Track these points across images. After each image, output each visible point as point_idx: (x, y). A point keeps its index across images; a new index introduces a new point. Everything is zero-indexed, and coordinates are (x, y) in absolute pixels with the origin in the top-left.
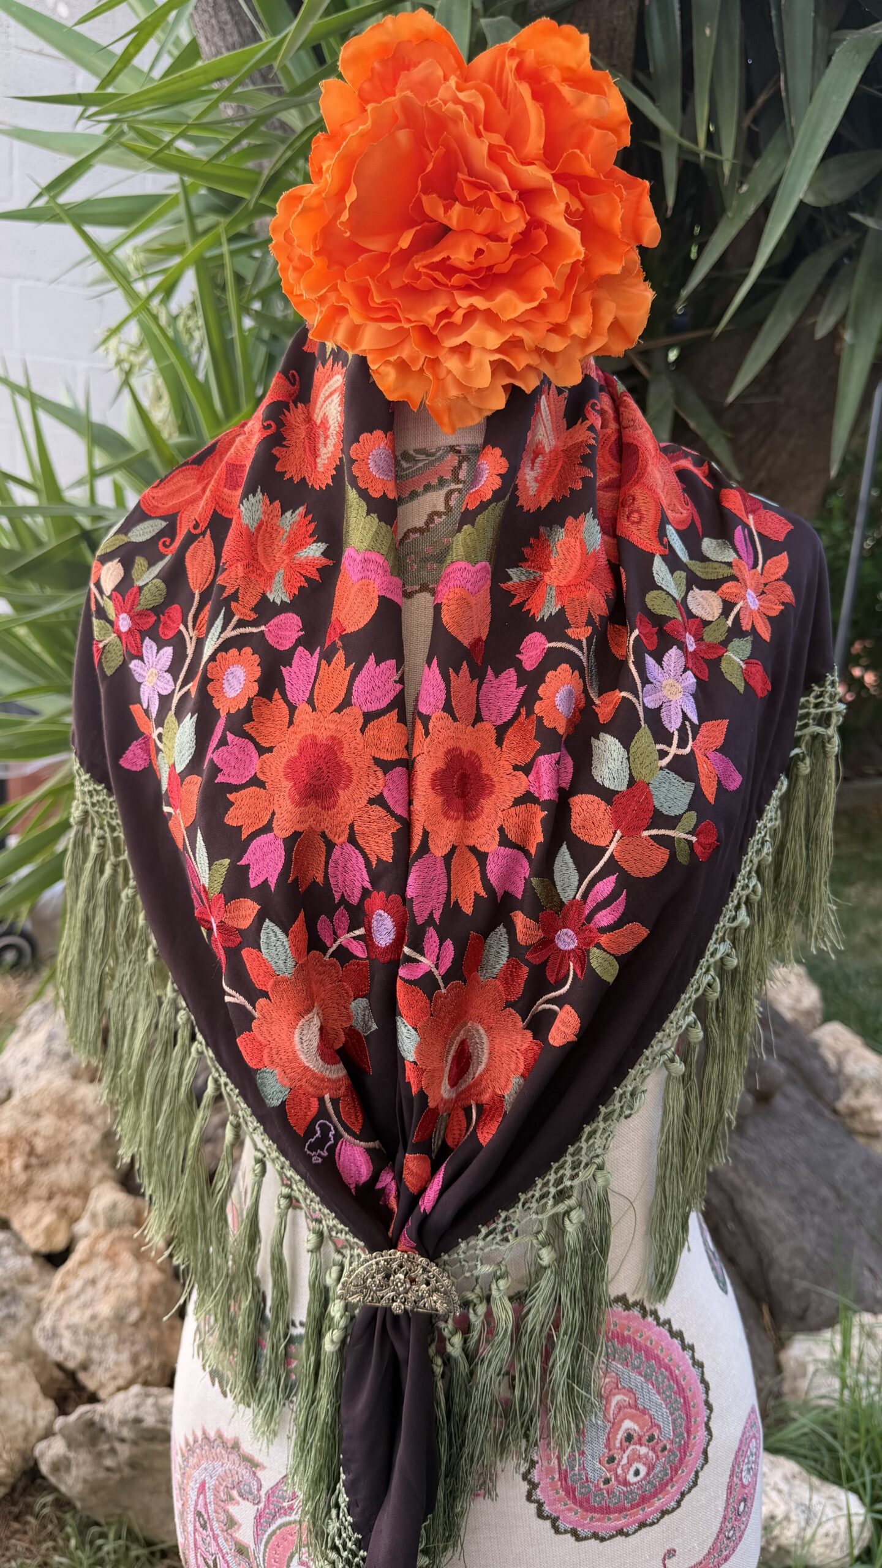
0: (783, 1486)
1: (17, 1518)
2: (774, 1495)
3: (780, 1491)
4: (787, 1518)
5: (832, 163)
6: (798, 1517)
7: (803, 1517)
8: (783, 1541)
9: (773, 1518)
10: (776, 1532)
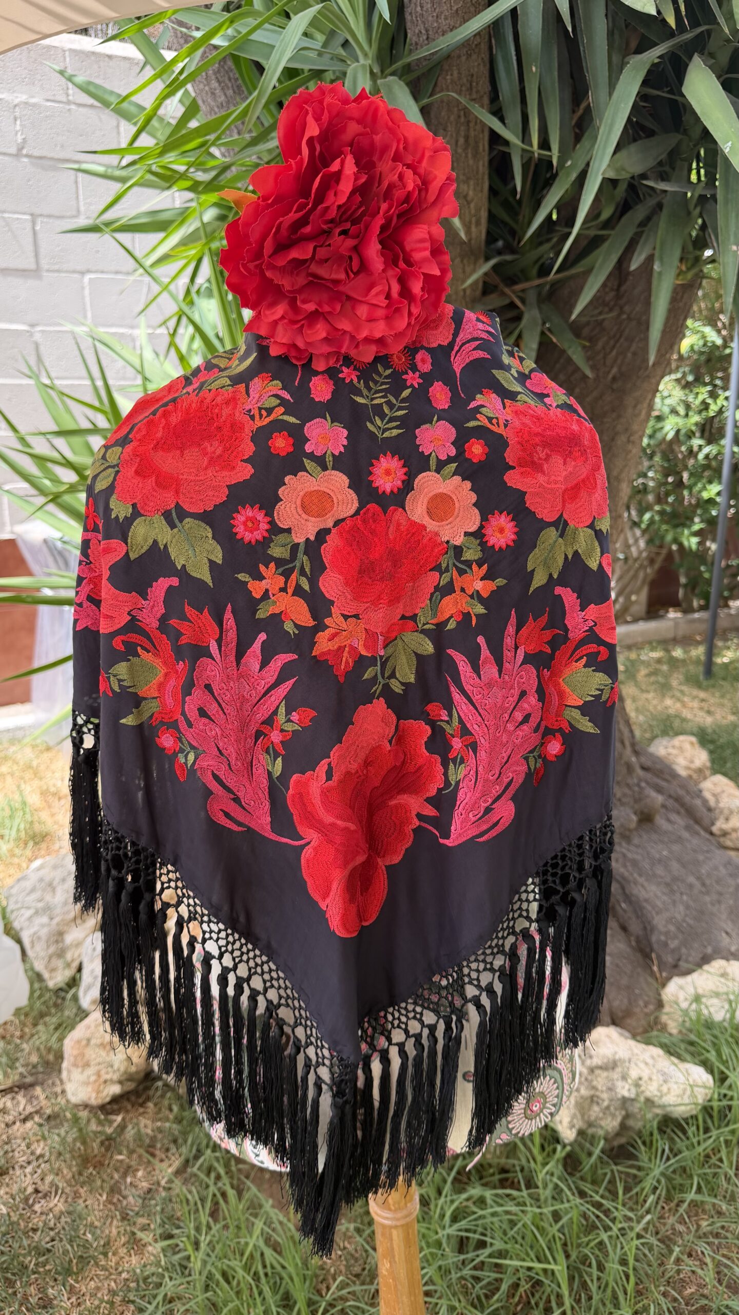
0: (650, 1061)
1: (142, 1105)
2: (642, 1065)
3: (646, 1064)
4: (650, 1079)
6: (657, 1079)
7: (661, 1078)
8: (648, 1094)
9: (640, 1079)
10: (643, 1088)
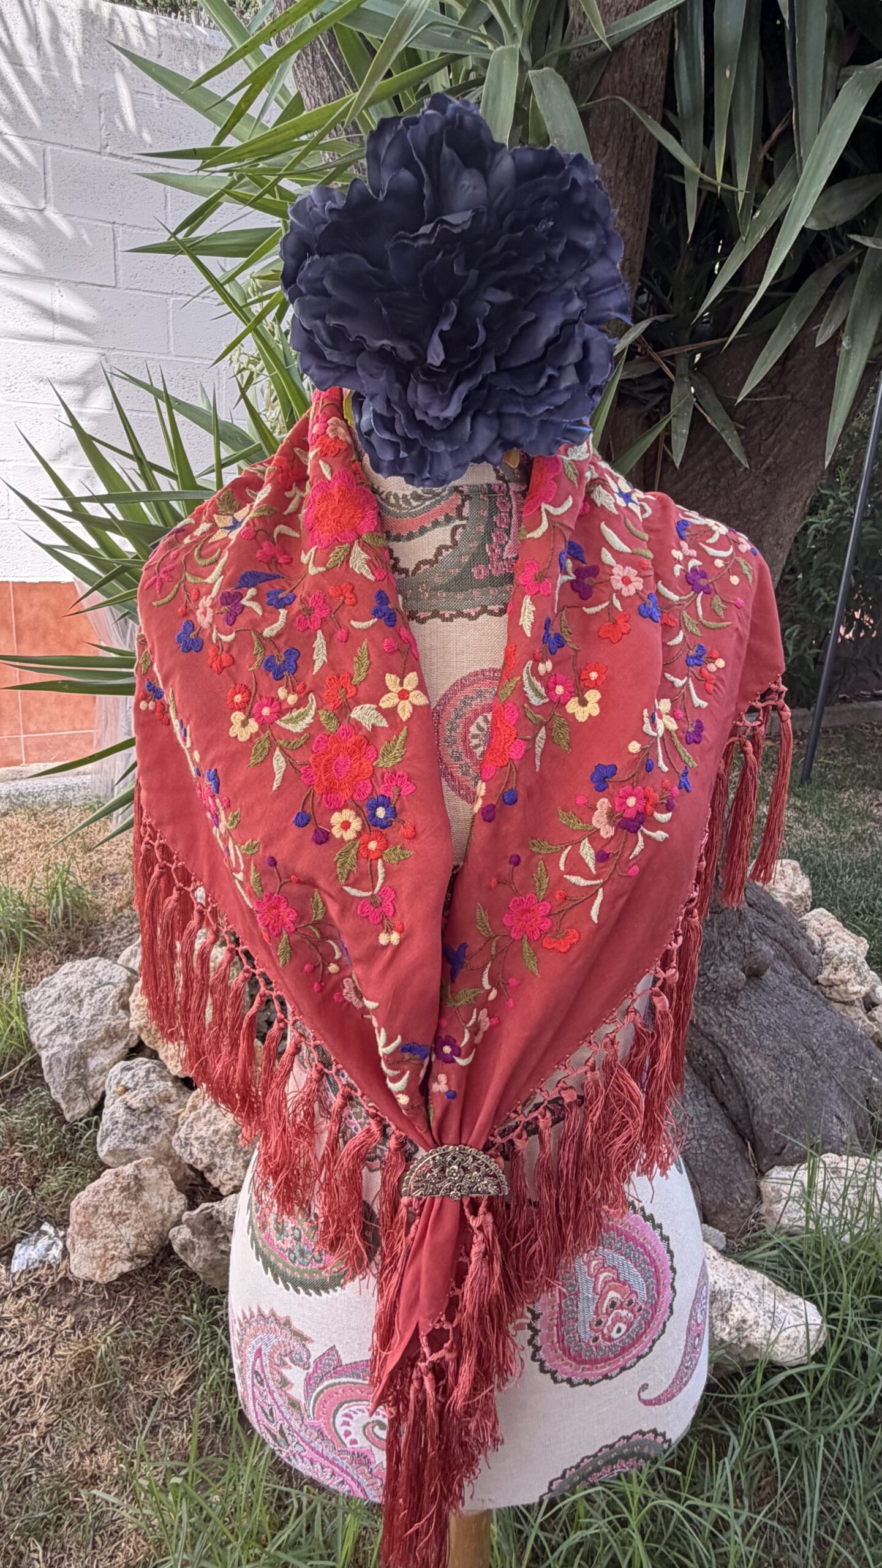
4: (756, 1322)
5: (836, 189)
7: (769, 1322)
8: (752, 1340)
9: (744, 1321)
10: (746, 1333)
